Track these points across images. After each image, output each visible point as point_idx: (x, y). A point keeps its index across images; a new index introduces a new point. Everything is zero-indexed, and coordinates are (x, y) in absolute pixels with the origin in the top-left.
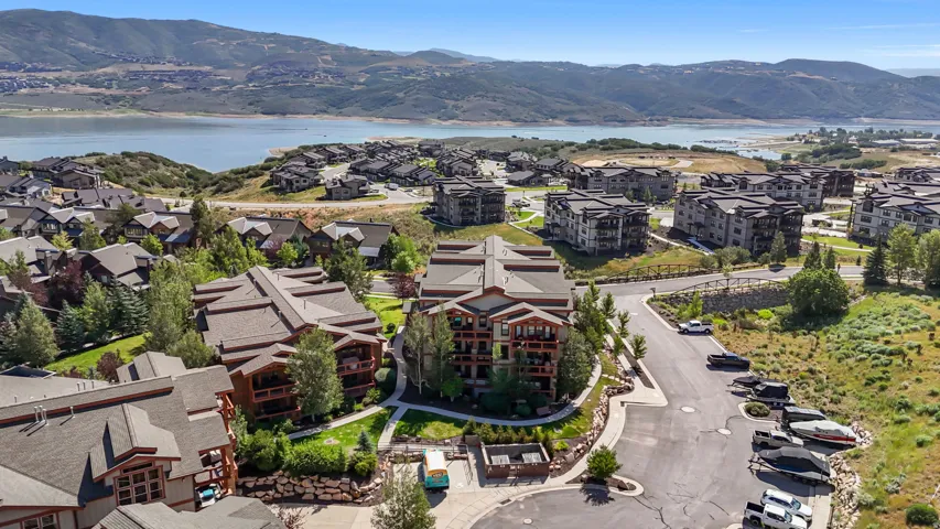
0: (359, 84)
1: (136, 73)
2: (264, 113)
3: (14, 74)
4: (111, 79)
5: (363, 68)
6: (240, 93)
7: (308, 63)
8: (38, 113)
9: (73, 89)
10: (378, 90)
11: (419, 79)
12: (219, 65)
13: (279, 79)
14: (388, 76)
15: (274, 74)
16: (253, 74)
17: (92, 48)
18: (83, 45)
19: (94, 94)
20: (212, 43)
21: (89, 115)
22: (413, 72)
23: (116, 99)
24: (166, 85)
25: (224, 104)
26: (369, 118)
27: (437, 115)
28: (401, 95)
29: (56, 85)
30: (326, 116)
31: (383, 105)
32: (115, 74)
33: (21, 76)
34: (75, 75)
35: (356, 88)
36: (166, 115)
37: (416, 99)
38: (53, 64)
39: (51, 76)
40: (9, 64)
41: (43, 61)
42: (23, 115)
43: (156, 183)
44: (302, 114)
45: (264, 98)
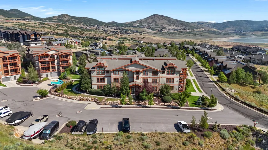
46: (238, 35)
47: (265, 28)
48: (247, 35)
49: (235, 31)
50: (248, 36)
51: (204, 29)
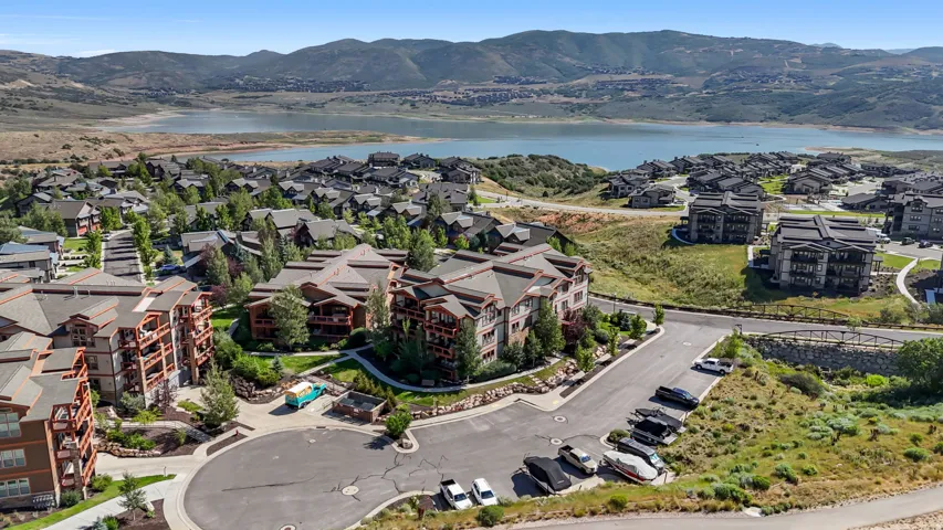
0: (827, 88)
1: (604, 83)
2: (708, 120)
3: (511, 86)
4: (584, 88)
5: (836, 71)
6: (690, 101)
7: (772, 68)
8: (518, 120)
9: (550, 98)
10: (843, 95)
11: (906, 81)
12: (681, 73)
13: (734, 85)
14: (866, 78)
15: (732, 81)
16: (711, 80)
17: (574, 62)
18: (567, 59)
19: (567, 103)
20: (680, 52)
21: (554, 122)
22: (900, 72)
23: (581, 107)
24: (626, 93)
25: (672, 111)
26: (823, 126)
27: (914, 123)
28: (872, 100)
29: (539, 96)
30: (775, 123)
31: (846, 112)
32: (586, 85)
33: (515, 88)
34: (555, 87)
35: (822, 92)
36: (616, 122)
37: (892, 105)
38: (542, 77)
39: (537, 87)
40: (509, 78)
41: (535, 75)
42: (507, 121)
43: (540, 183)
44: (749, 121)
45: (714, 105)
46: (166, 105)
47: (237, 81)
48: (193, 103)
49: (150, 89)
50: (198, 107)
51: (29, 81)
